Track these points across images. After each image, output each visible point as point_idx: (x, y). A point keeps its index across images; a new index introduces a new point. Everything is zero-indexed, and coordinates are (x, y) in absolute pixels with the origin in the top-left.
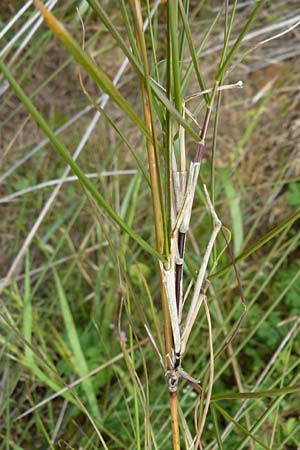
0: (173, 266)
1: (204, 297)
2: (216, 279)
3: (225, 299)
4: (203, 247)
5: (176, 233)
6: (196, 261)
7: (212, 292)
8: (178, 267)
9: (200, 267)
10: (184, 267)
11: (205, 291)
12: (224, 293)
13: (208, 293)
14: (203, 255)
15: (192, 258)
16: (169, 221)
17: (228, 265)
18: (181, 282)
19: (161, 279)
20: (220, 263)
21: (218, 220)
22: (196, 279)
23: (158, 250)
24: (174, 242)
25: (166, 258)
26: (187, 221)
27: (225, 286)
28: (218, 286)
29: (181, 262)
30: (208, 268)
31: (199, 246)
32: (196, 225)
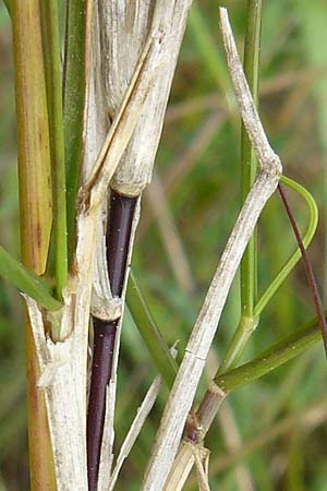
0: (83, 327)
1: (197, 454)
2: (247, 389)
3: (281, 464)
4: (205, 255)
5: (99, 195)
6: (171, 311)
7: (232, 437)
8: (101, 330)
9: (187, 333)
10: (127, 330)
11: (202, 430)
12: (279, 445)
13: (214, 440)
14: (202, 288)
15: (157, 295)
16: (77, 146)
17: (301, 333)
18: (112, 389)
19: (32, 374)
20: (268, 321)
21: (269, 154)
22: (170, 379)
23: (25, 258)
24: (91, 229)
25: (55, 294)
26: (146, 151)
27: (282, 414)
28: (258, 412)
29: (115, 309)
30: (222, 340)
31: (191, 249)
32: (181, 168)
